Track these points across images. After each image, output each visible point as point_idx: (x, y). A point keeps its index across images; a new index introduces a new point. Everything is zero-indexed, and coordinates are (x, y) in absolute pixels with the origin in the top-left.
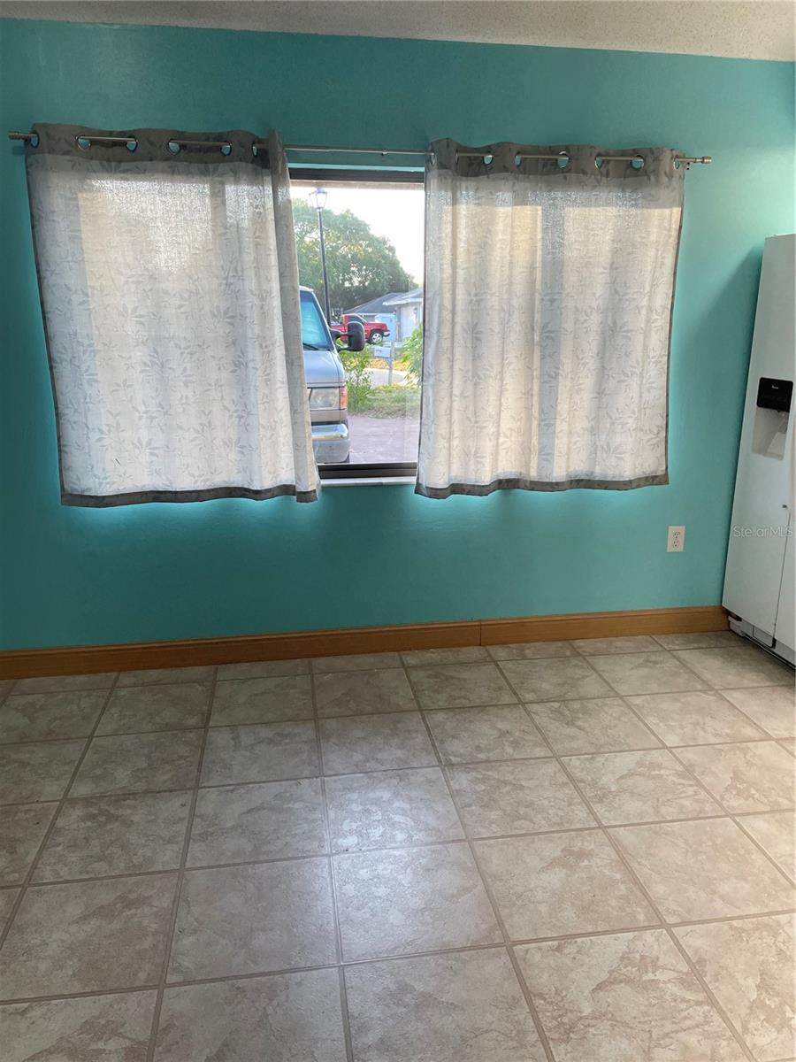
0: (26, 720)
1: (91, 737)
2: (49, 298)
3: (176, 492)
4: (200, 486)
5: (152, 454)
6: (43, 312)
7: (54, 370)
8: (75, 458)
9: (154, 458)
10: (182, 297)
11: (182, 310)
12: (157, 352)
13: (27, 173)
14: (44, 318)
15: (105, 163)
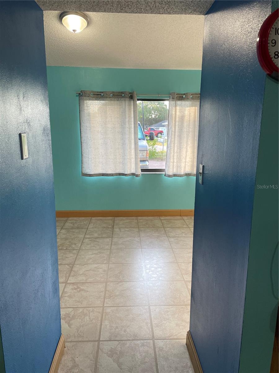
0: (72, 225)
1: (88, 228)
2: (82, 128)
3: (107, 174)
4: (113, 173)
5: (102, 165)
6: (80, 132)
7: (82, 145)
8: (85, 165)
9: (103, 166)
10: (111, 129)
11: (112, 131)
12: (105, 141)
13: (79, 101)
14: (81, 133)
15: (96, 99)
